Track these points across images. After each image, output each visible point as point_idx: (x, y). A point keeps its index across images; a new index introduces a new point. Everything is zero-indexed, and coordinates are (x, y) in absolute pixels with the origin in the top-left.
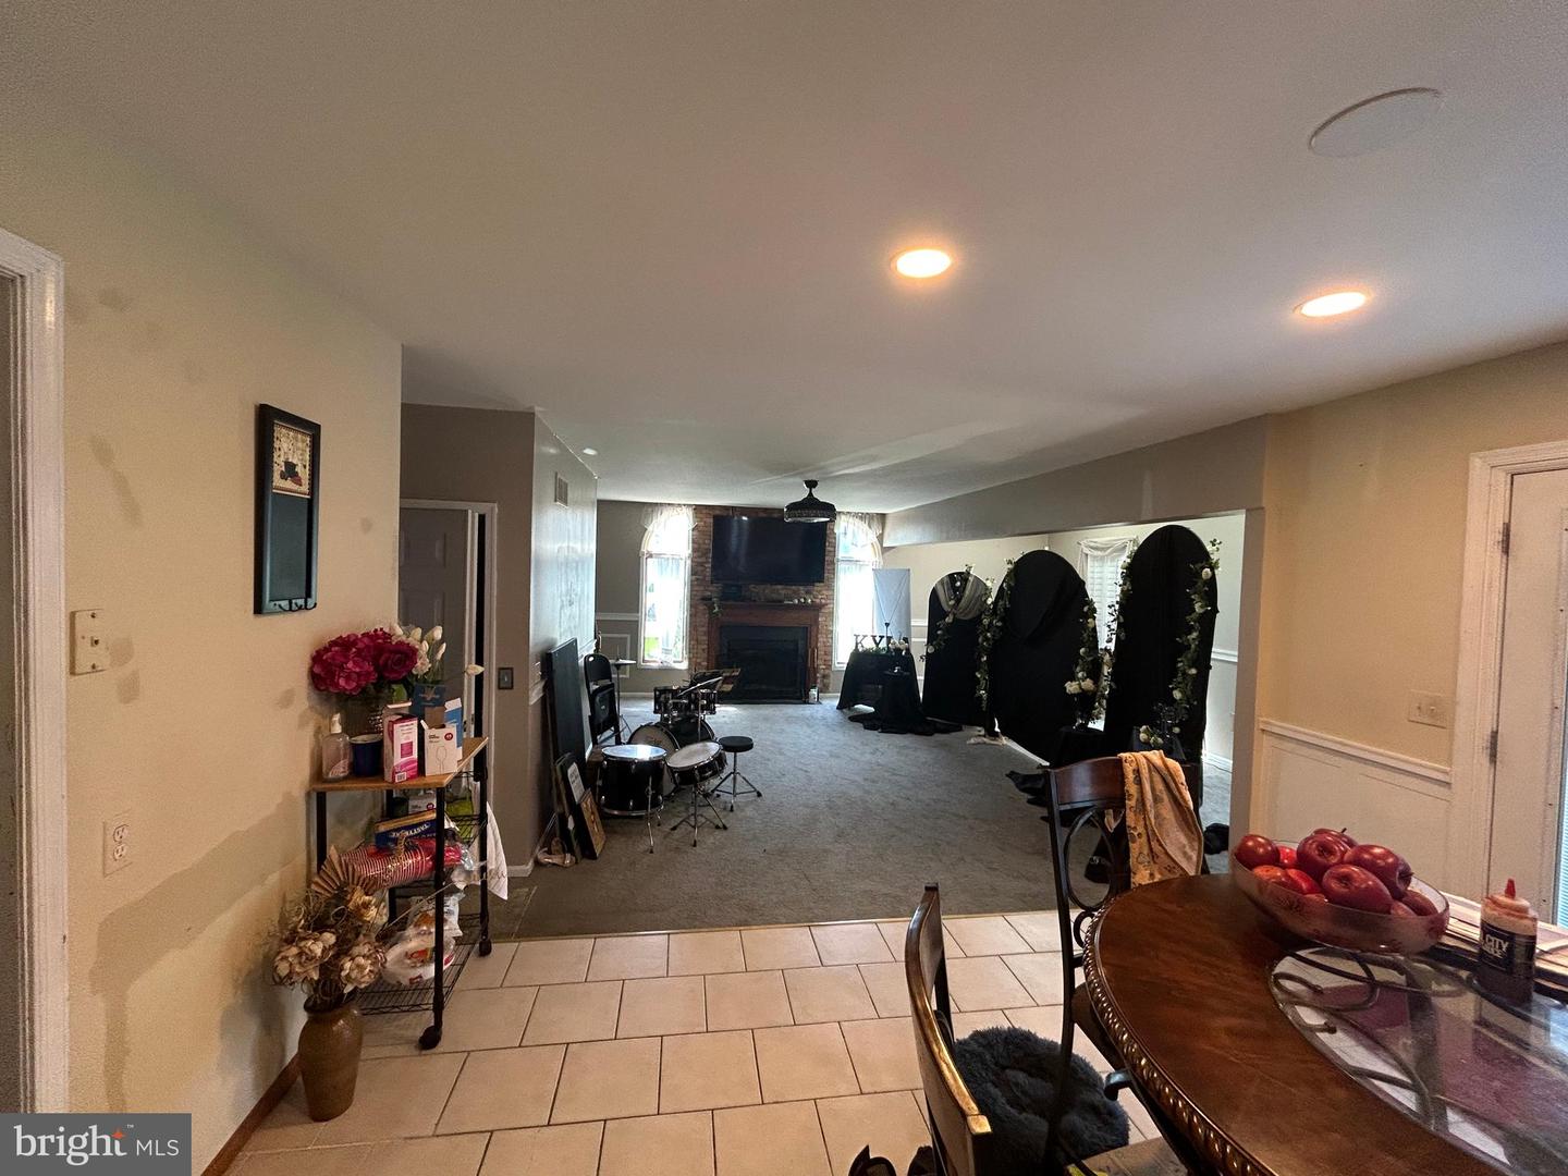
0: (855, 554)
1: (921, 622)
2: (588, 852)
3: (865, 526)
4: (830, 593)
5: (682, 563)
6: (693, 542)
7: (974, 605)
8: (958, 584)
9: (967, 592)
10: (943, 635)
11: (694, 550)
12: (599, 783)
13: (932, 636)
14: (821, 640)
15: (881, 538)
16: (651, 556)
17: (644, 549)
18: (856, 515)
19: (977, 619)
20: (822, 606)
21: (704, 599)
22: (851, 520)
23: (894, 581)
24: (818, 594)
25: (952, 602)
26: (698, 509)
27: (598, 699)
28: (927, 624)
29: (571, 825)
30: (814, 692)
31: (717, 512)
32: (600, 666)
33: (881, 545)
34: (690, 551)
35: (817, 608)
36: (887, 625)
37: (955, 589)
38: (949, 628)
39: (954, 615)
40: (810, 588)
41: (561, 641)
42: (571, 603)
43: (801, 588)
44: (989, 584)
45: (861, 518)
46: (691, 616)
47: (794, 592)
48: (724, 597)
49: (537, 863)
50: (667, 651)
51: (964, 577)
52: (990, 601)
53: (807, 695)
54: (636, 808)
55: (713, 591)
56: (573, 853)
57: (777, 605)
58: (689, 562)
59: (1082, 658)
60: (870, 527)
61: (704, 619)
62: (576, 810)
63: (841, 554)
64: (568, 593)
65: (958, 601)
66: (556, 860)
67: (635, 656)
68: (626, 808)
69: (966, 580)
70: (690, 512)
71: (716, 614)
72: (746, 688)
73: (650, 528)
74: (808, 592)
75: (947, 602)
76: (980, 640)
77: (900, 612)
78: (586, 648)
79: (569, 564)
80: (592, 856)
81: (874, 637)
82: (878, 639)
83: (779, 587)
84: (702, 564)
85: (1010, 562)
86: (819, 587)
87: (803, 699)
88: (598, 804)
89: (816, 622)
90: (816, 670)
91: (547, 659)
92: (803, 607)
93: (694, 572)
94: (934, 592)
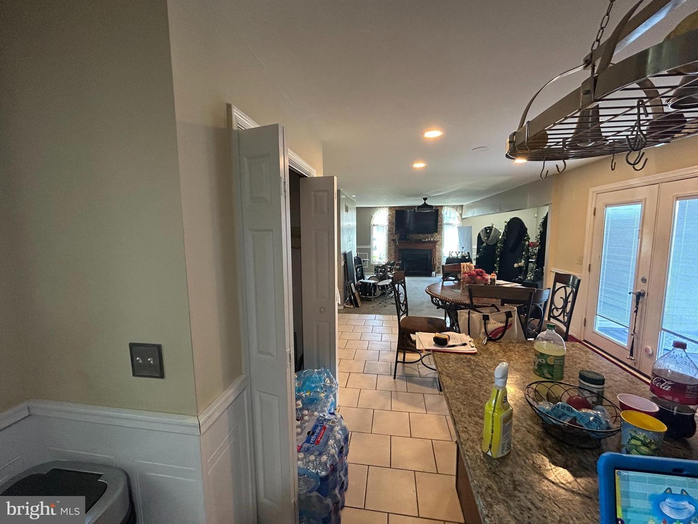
0: (451, 221)
1: (475, 247)
2: (357, 306)
3: (455, 210)
4: (440, 236)
5: (385, 227)
6: (389, 220)
7: (494, 240)
8: (488, 231)
9: (492, 234)
10: (482, 251)
11: (389, 223)
12: (359, 289)
13: (478, 252)
14: (437, 254)
15: (461, 214)
16: (374, 226)
17: (372, 223)
18: (451, 206)
19: (496, 244)
20: (437, 241)
21: (393, 240)
22: (449, 208)
23: (465, 231)
24: (436, 237)
25: (486, 238)
26: (390, 208)
27: (358, 269)
28: (476, 248)
29: (352, 298)
30: (434, 273)
31: (397, 209)
32: (358, 260)
33: (461, 216)
34: (388, 223)
35: (435, 243)
36: (463, 248)
37: (487, 233)
38: (485, 248)
39: (486, 243)
40: (432, 235)
41: (348, 251)
42: (350, 241)
43: (429, 235)
44: (500, 231)
45: (453, 207)
46: (389, 246)
47: (426, 236)
48: (400, 239)
49: (344, 307)
50: (380, 259)
51: (490, 228)
52: (500, 237)
53: (431, 274)
54: (369, 295)
55: (396, 237)
56: (353, 305)
57: (419, 241)
58: (387, 227)
59: (524, 255)
60: (456, 210)
61: (393, 247)
62: (354, 294)
63: (445, 221)
64: (349, 237)
65: (488, 237)
66: (349, 306)
67: (369, 258)
68: (367, 295)
69: (492, 230)
70: (388, 209)
71: (397, 245)
72: (409, 272)
73: (374, 216)
74: (432, 237)
75: (484, 238)
76: (496, 252)
77: (468, 243)
78: (354, 255)
79: (349, 229)
80: (358, 307)
81: (456, 252)
82: (458, 253)
83: (420, 235)
84: (392, 228)
85: (506, 222)
86: (436, 234)
87: (430, 275)
88: (359, 295)
89: (435, 248)
90: (435, 265)
91: (345, 255)
92: (430, 242)
93: (389, 231)
94: (479, 235)
